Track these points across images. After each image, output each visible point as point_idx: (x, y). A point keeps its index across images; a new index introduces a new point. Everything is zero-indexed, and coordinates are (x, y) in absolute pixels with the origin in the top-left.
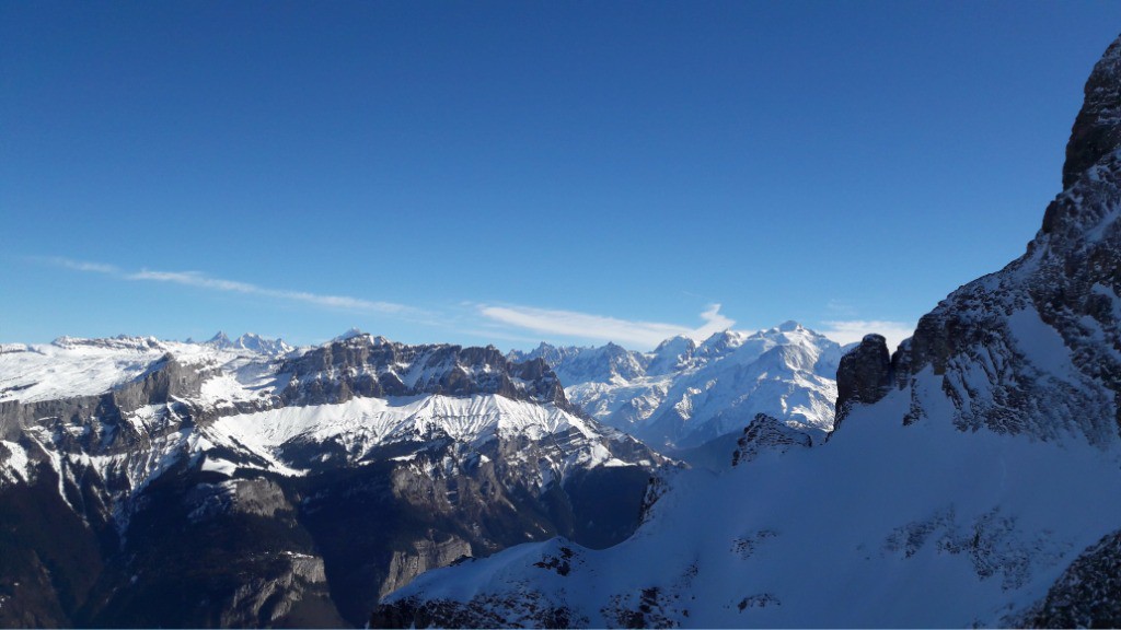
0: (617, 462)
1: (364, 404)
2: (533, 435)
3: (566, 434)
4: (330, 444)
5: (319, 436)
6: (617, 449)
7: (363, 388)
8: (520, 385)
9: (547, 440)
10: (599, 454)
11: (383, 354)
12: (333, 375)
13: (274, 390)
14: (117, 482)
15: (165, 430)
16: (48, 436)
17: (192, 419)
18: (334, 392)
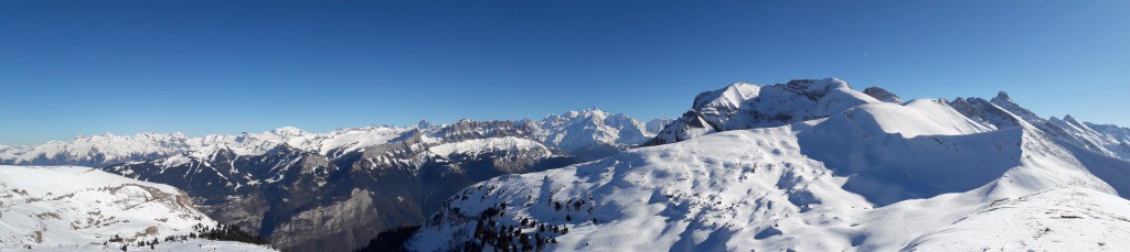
0: (555, 156)
1: (469, 142)
2: (527, 149)
3: (537, 148)
4: (464, 155)
5: (460, 152)
6: (553, 152)
7: (469, 136)
8: (520, 132)
9: (532, 150)
10: (549, 154)
11: (473, 125)
12: (459, 133)
13: (440, 139)
14: (413, 167)
15: (421, 151)
16: (391, 155)
17: (427, 147)
18: (460, 138)
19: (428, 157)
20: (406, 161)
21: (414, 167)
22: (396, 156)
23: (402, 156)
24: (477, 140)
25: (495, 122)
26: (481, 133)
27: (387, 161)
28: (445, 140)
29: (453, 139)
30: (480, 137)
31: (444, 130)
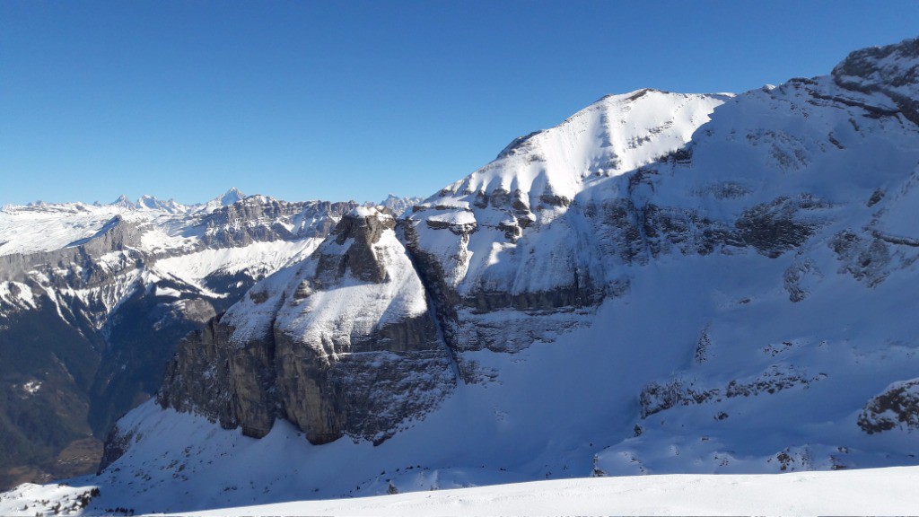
1: (260, 247)
4: (241, 275)
5: (232, 270)
7: (260, 234)
11: (272, 210)
12: (237, 226)
13: (193, 239)
14: (97, 306)
15: (124, 269)
16: (43, 277)
17: (142, 261)
18: (238, 239)
19: (139, 284)
20: (82, 294)
21: (101, 307)
22: (56, 282)
23: (72, 280)
24: (280, 243)
25: (322, 205)
26: (289, 227)
27: (26, 294)
28: (205, 243)
29: (222, 241)
30: (286, 236)
31: (207, 219)
